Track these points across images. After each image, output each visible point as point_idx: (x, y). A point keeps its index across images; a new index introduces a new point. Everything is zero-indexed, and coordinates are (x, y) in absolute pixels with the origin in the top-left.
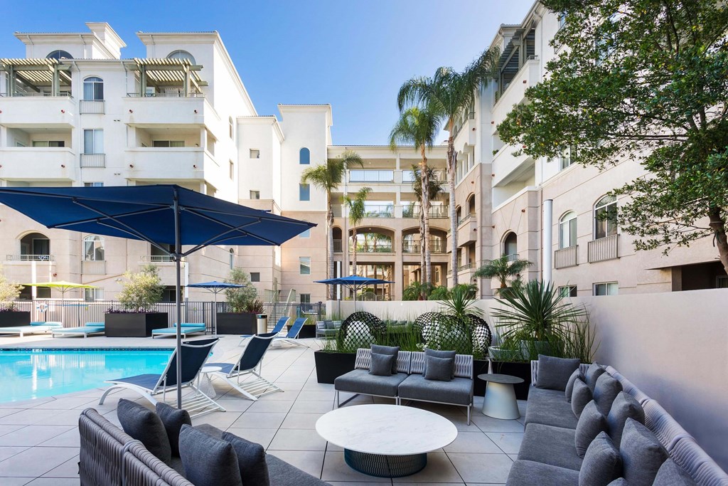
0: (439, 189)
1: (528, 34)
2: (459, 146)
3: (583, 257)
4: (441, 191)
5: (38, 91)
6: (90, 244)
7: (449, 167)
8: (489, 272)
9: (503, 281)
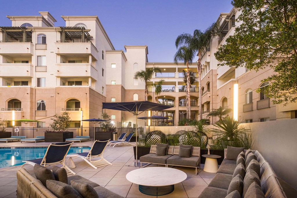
0: (195, 80)
1: (232, 17)
2: (203, 63)
3: (255, 107)
4: (196, 81)
5: (17, 40)
6: (39, 104)
7: (198, 71)
8: (214, 114)
9: (221, 117)
